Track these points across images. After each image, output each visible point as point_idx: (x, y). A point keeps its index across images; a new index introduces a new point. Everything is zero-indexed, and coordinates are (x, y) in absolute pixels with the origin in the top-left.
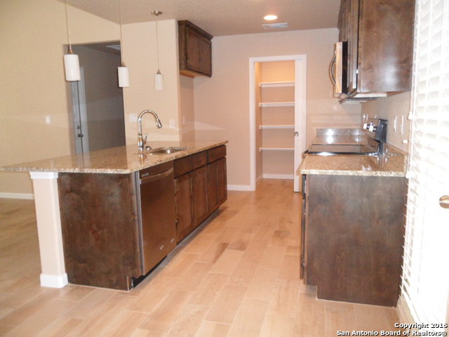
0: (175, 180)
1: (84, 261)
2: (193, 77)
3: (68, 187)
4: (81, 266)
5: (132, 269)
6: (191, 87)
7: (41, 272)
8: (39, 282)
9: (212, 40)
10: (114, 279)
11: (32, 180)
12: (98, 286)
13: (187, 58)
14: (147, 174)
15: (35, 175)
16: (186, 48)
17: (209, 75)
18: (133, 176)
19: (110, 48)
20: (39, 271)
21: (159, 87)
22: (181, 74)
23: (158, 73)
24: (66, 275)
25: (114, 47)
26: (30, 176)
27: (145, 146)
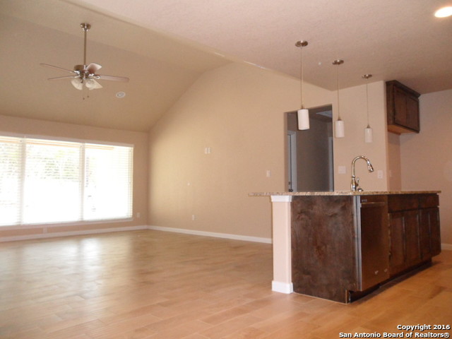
0: (389, 214)
1: (308, 273)
2: (399, 134)
3: (299, 210)
4: (306, 277)
5: (351, 283)
6: (398, 143)
7: (273, 279)
8: (271, 288)
9: (419, 98)
10: (334, 291)
11: (271, 203)
12: (319, 297)
13: (395, 114)
14: (366, 200)
15: (274, 199)
16: (394, 105)
17: (417, 130)
18: (354, 198)
19: (319, 115)
20: (271, 278)
21: (369, 139)
22: (389, 130)
23: (368, 127)
24: (292, 284)
25: (324, 114)
26: (270, 199)
27: (357, 188)
